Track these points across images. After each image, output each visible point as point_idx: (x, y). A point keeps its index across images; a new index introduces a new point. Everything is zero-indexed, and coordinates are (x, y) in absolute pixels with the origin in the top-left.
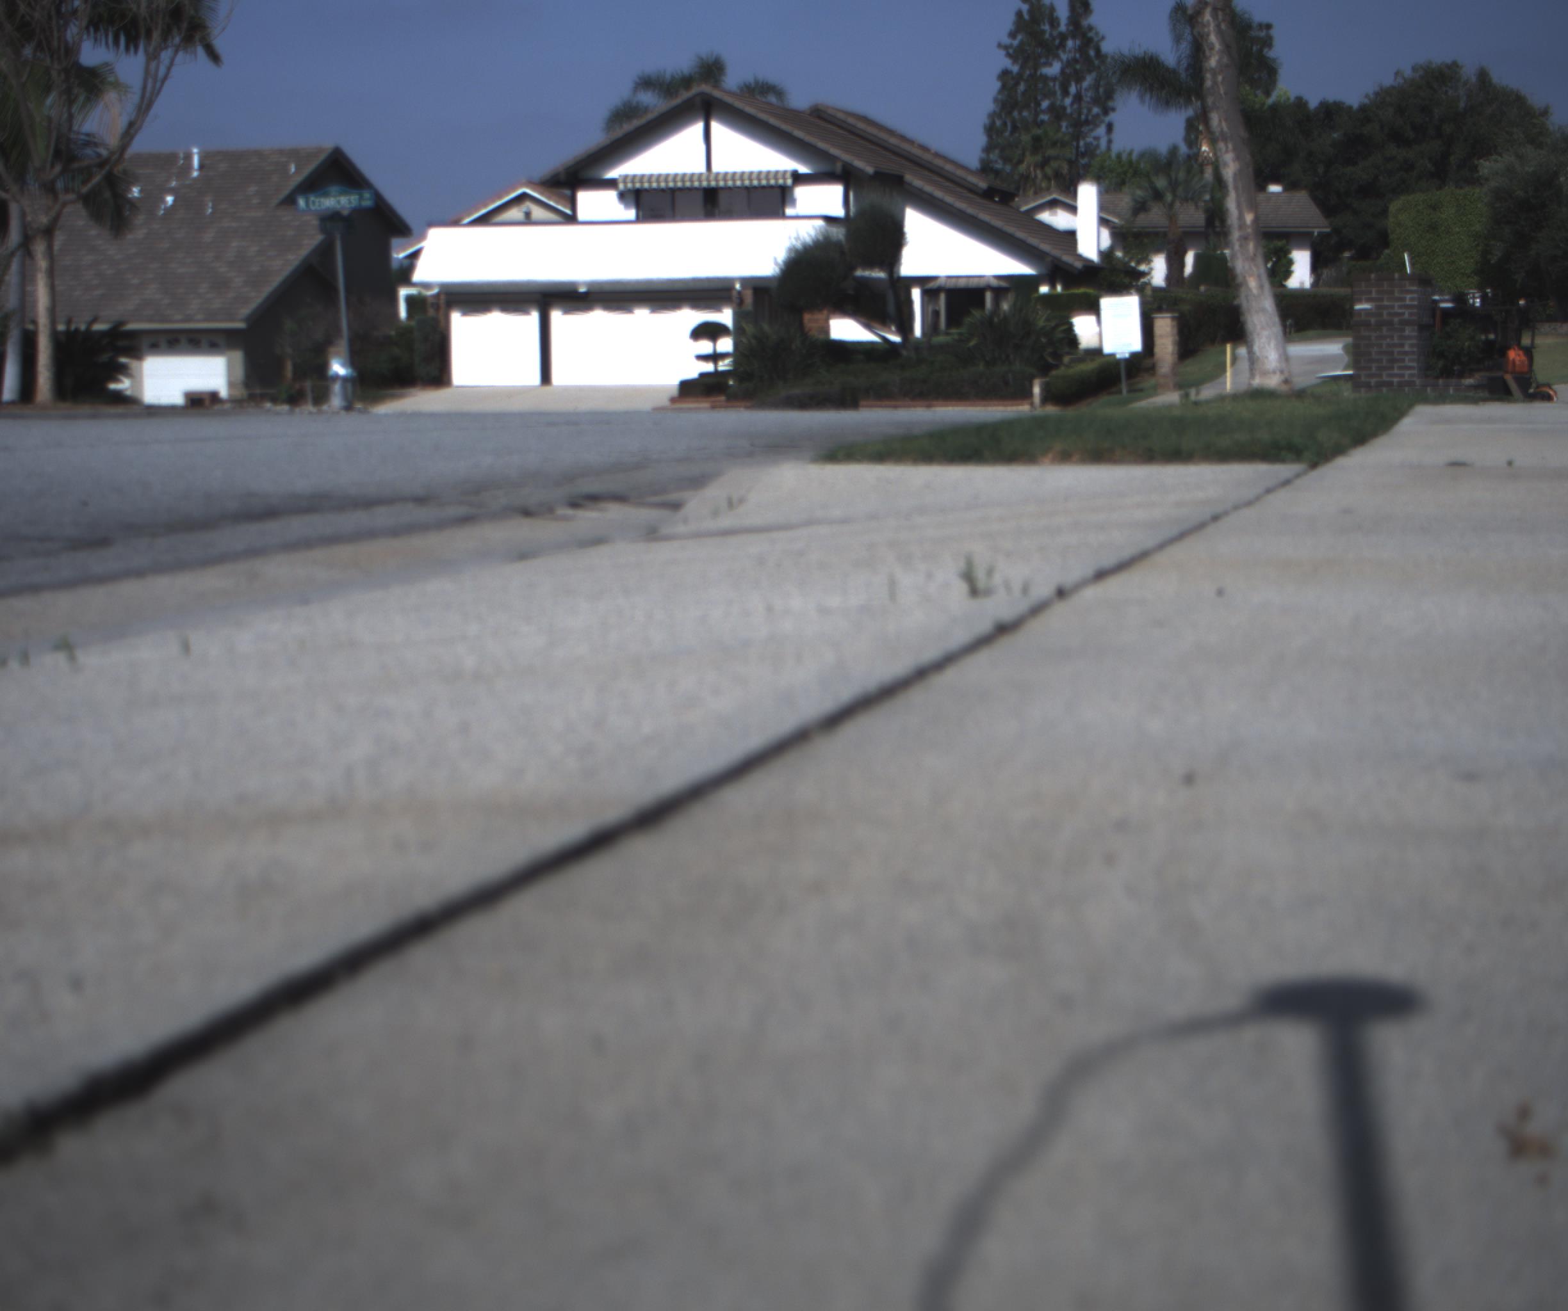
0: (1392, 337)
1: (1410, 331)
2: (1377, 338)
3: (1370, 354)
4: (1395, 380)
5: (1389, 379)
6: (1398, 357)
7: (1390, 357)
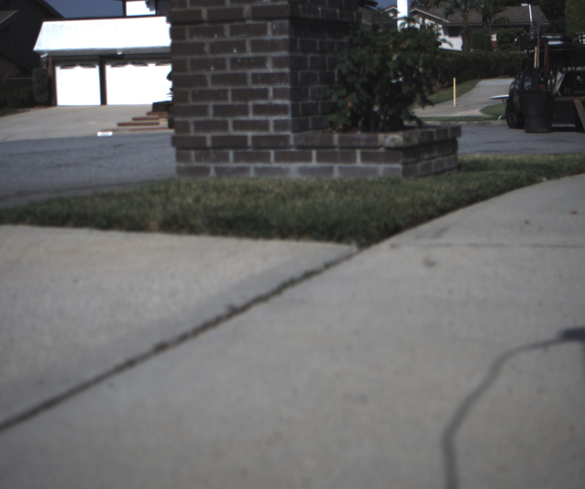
1: (274, 32)
2: (215, 48)
3: (202, 80)
4: (250, 134)
5: (238, 133)
6: (255, 87)
7: (240, 87)
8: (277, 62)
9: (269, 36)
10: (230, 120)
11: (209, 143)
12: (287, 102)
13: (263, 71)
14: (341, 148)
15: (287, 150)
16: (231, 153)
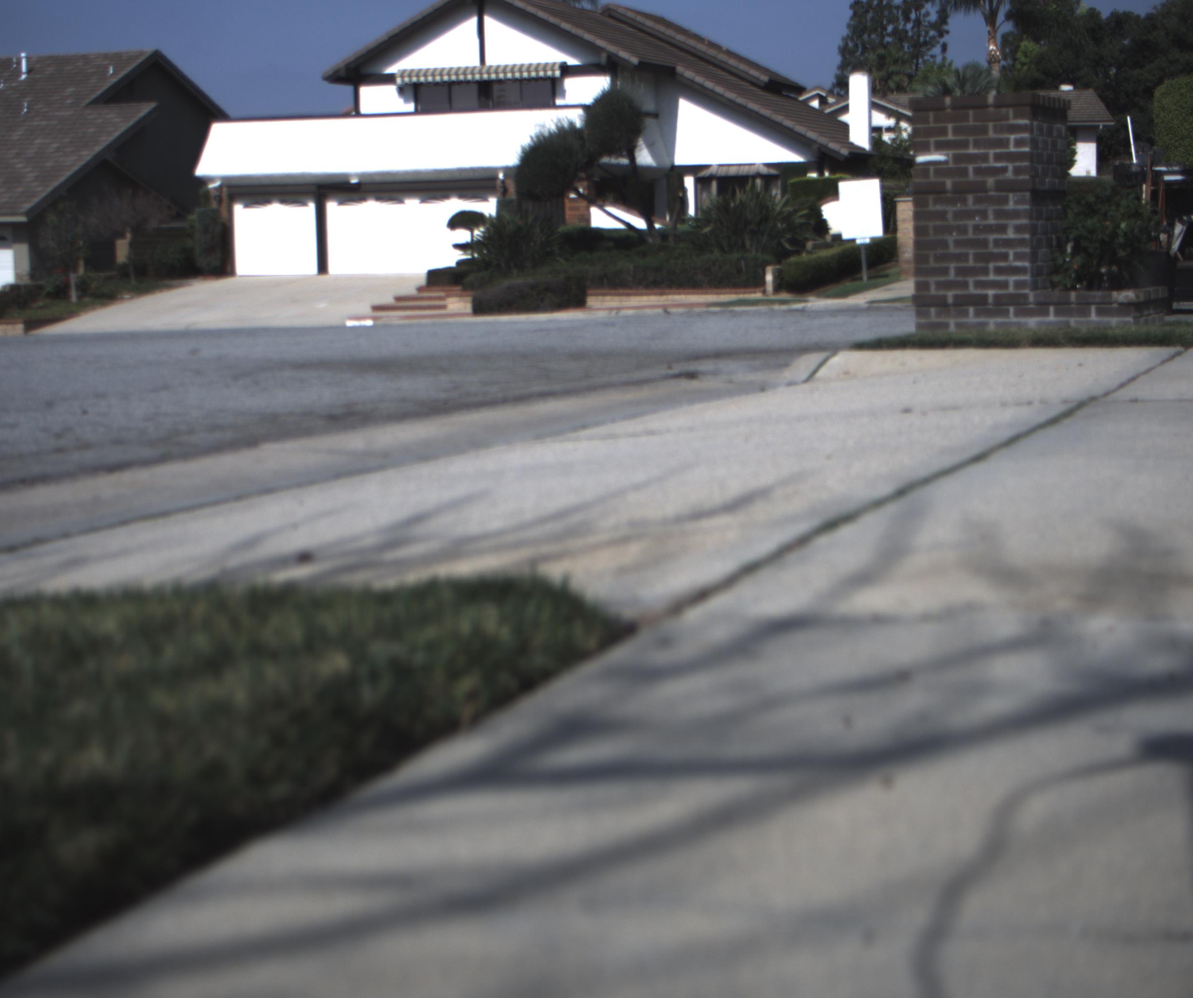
0: (984, 215)
1: (1016, 203)
2: (958, 215)
3: (945, 245)
4: (991, 292)
5: (979, 292)
6: (996, 251)
7: (981, 251)
8: (1018, 229)
9: (1011, 206)
10: (971, 280)
11: (950, 300)
12: (1026, 264)
13: (1004, 237)
14: (1078, 304)
15: (1026, 307)
16: (971, 310)
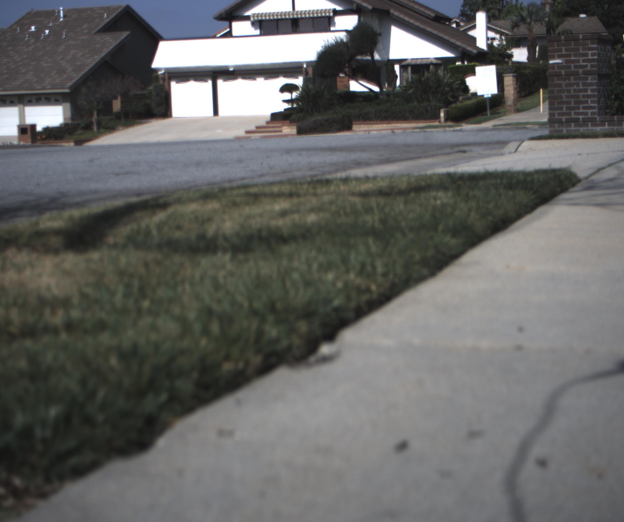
1: (591, 80)
2: (567, 85)
3: (561, 97)
4: (581, 117)
5: (576, 117)
6: (583, 100)
7: (577, 100)
8: (592, 91)
9: (589, 81)
10: (572, 112)
11: (564, 121)
12: (596, 105)
13: (586, 94)
14: (617, 121)
15: (595, 122)
16: (573, 124)
